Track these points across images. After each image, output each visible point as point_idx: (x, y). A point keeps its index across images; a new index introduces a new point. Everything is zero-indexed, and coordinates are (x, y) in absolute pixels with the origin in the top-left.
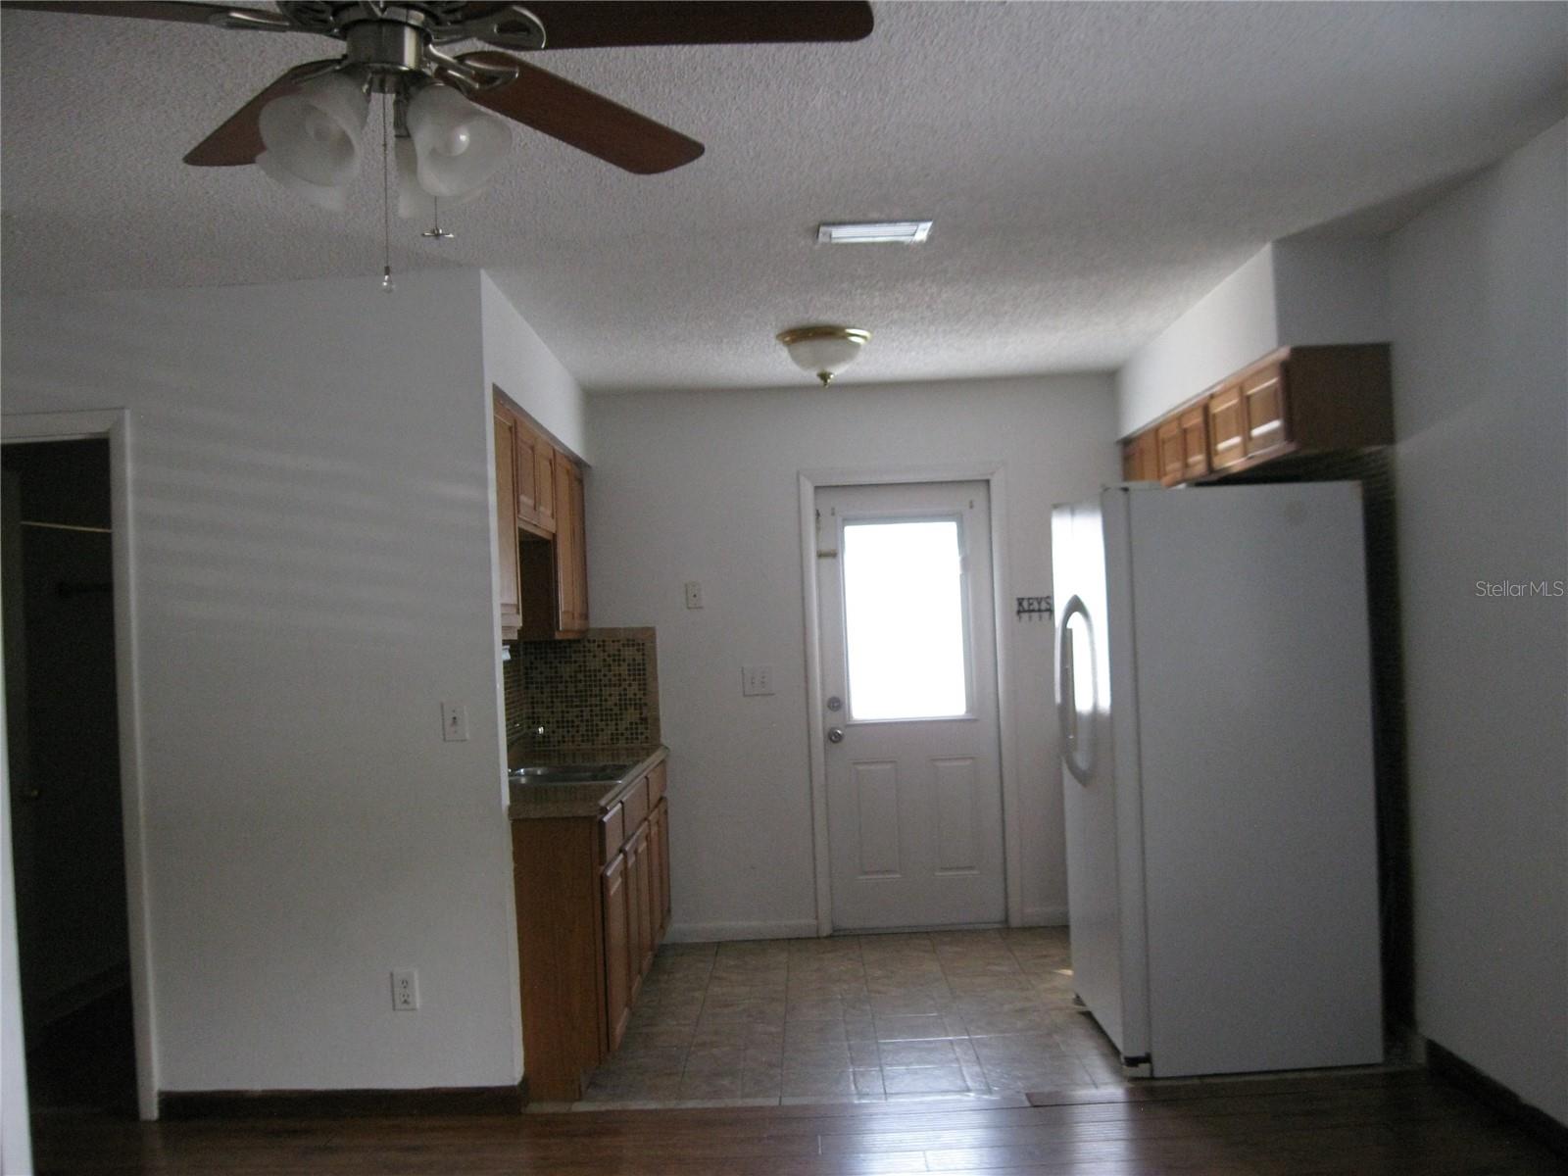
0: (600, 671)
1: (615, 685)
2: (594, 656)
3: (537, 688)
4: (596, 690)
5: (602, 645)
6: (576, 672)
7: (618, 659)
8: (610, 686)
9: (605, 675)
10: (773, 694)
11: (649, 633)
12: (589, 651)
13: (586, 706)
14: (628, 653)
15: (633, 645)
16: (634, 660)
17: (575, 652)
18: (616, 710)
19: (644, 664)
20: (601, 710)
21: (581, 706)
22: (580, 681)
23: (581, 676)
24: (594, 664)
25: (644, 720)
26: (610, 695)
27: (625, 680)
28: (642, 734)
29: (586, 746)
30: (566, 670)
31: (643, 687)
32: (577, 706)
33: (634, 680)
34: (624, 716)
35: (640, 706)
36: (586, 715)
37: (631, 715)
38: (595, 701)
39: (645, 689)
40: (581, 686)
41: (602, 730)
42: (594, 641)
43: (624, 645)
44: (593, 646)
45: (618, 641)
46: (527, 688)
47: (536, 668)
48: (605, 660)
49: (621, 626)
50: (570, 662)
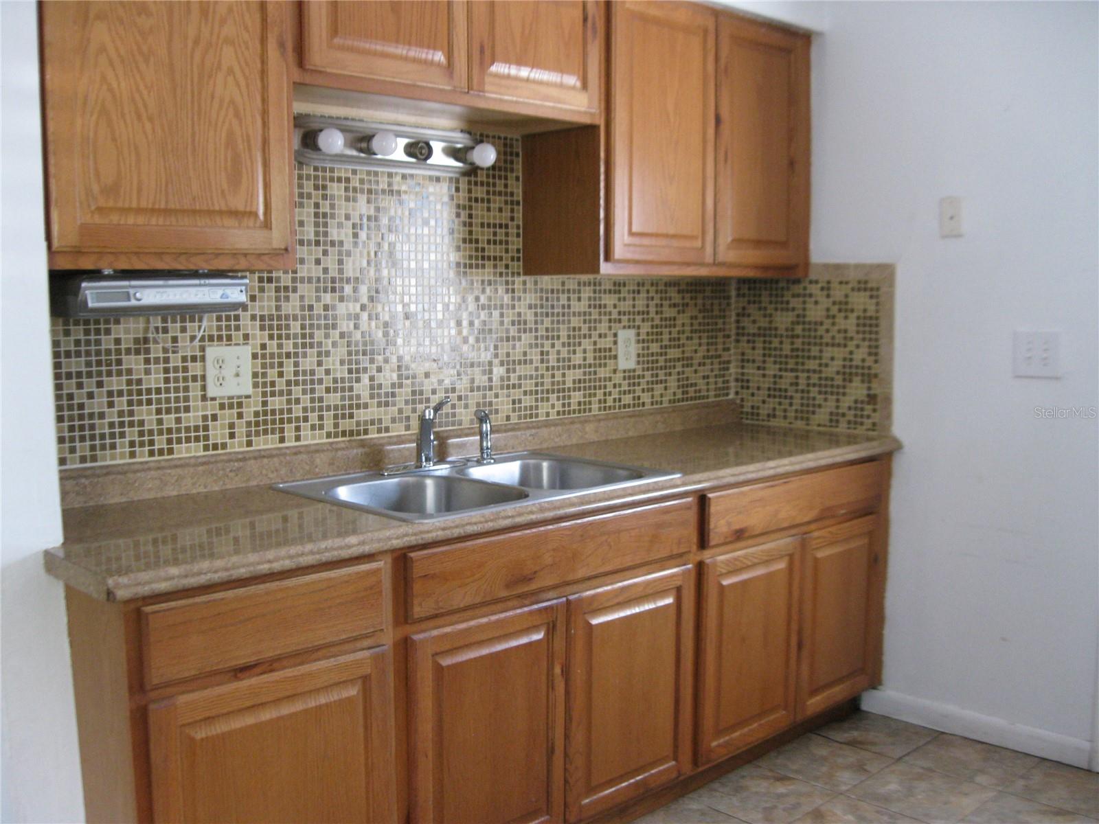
0: (821, 324)
1: (839, 345)
2: (816, 303)
3: (748, 341)
4: (815, 351)
5: (827, 288)
6: (793, 323)
7: (844, 307)
8: (833, 345)
9: (827, 331)
10: (1057, 378)
11: (887, 272)
12: (811, 295)
13: (803, 371)
14: (860, 300)
15: (865, 290)
16: (865, 311)
17: (794, 296)
18: (839, 381)
19: (877, 318)
20: (820, 379)
21: (796, 370)
22: (798, 336)
23: (799, 330)
24: (815, 313)
25: (872, 398)
26: (832, 359)
27: (852, 339)
28: (868, 417)
29: (800, 424)
30: (783, 320)
31: (874, 352)
32: (792, 370)
33: (864, 339)
34: (847, 391)
35: (869, 377)
36: (802, 382)
37: (857, 390)
38: (812, 365)
39: (876, 354)
40: (798, 343)
41: (820, 406)
42: (817, 282)
43: (853, 289)
44: (814, 289)
45: (847, 283)
46: (738, 341)
47: (749, 315)
48: (828, 310)
49: (852, 261)
50: (787, 310)
